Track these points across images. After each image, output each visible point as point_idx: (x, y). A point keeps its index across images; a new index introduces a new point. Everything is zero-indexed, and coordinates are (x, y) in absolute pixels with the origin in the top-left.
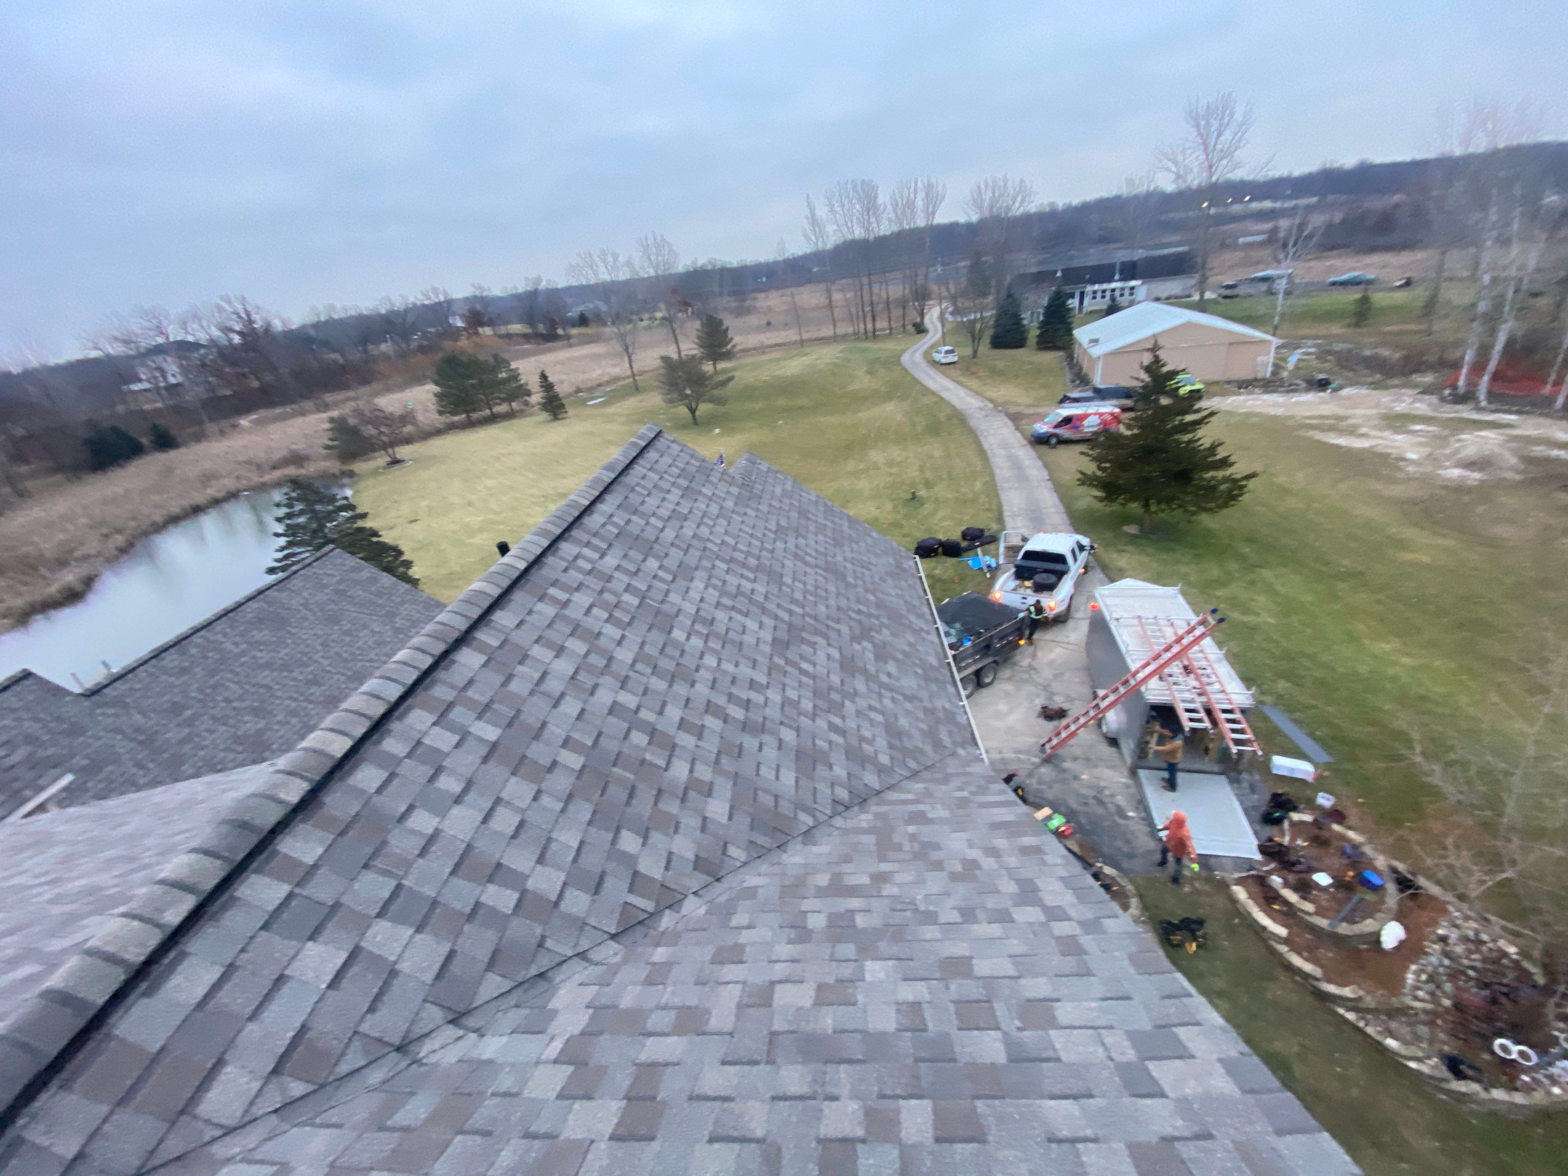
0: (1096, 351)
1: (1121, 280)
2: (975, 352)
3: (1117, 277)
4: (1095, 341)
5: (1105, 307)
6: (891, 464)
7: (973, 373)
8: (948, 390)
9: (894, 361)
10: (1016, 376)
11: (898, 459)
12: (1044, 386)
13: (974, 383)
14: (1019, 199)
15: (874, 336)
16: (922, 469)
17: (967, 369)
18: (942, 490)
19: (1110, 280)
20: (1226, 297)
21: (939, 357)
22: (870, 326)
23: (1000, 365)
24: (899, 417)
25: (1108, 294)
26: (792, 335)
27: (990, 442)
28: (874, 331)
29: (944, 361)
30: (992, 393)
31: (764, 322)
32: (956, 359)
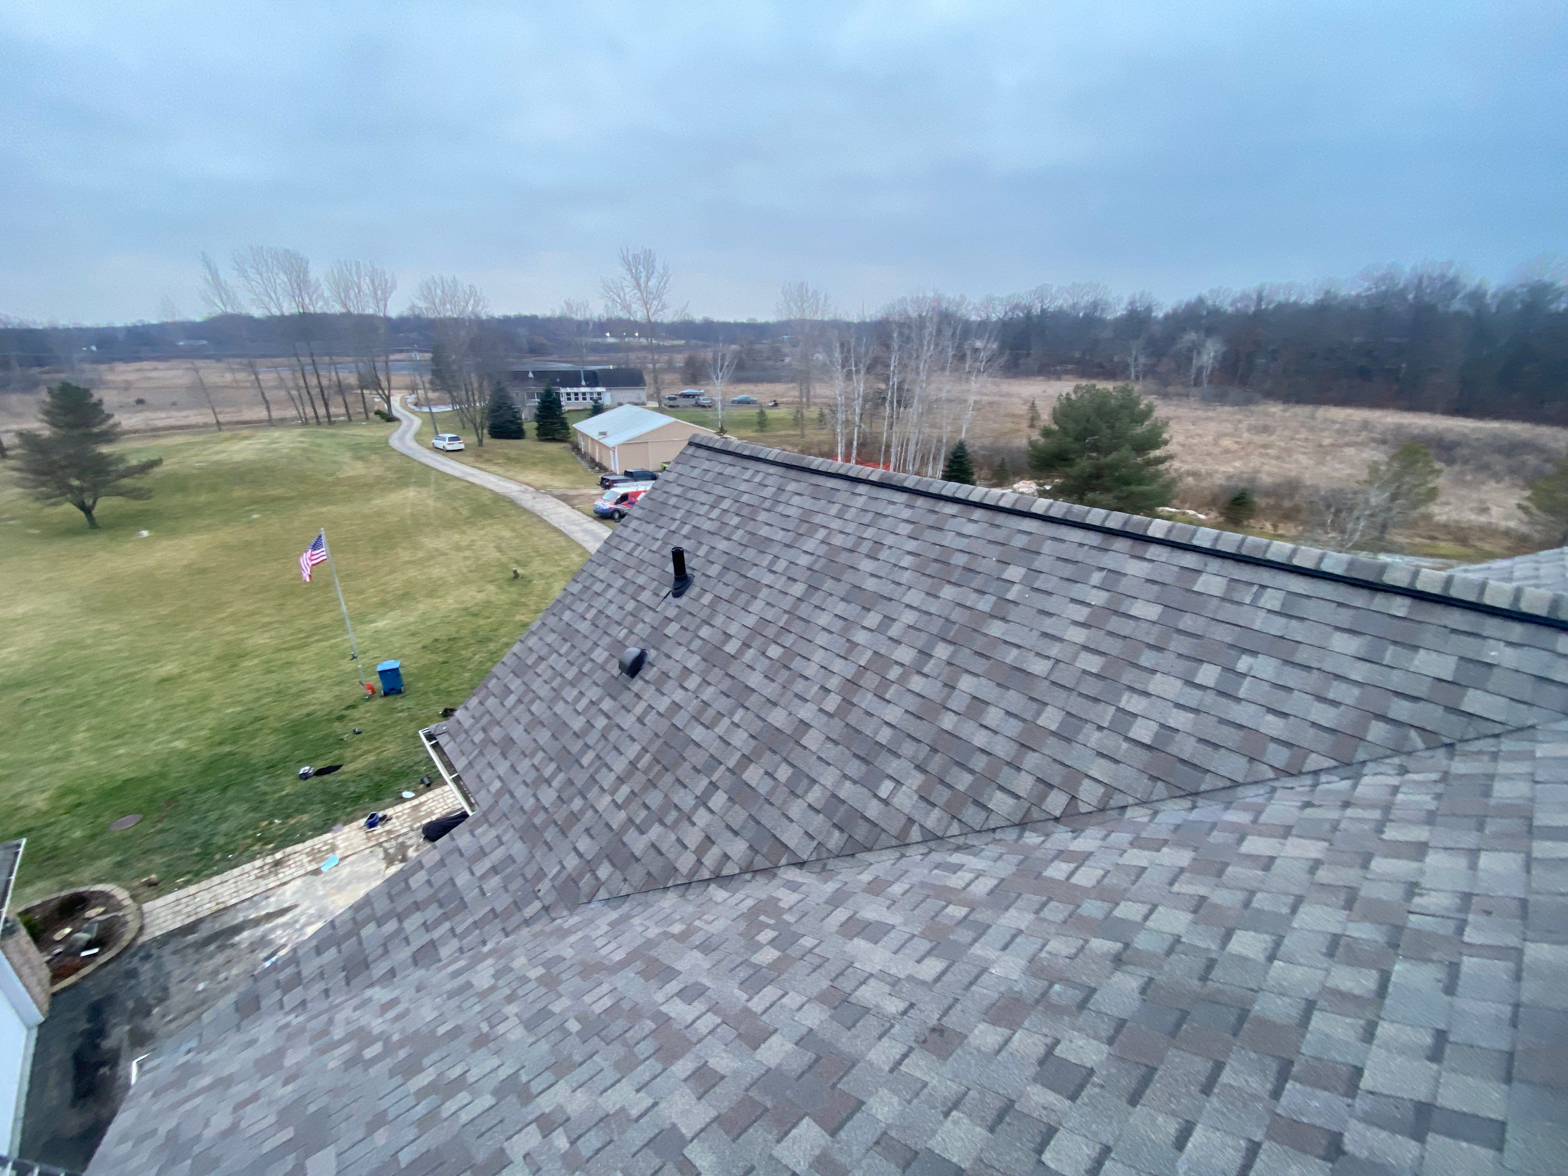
0: (609, 442)
1: (588, 386)
2: (480, 441)
3: (583, 383)
4: (604, 434)
5: (590, 407)
6: (458, 548)
7: (488, 461)
8: (473, 475)
9: (383, 448)
10: (534, 464)
11: (464, 544)
12: (567, 472)
13: (494, 468)
14: (472, 302)
15: (331, 421)
16: (499, 549)
17: (480, 456)
18: (537, 566)
19: (579, 385)
20: (671, 406)
21: (440, 444)
22: (322, 411)
23: (513, 453)
24: (430, 502)
25: (588, 396)
26: (194, 417)
27: (554, 520)
28: (329, 416)
29: (449, 448)
30: (521, 477)
31: (132, 400)
32: (462, 446)
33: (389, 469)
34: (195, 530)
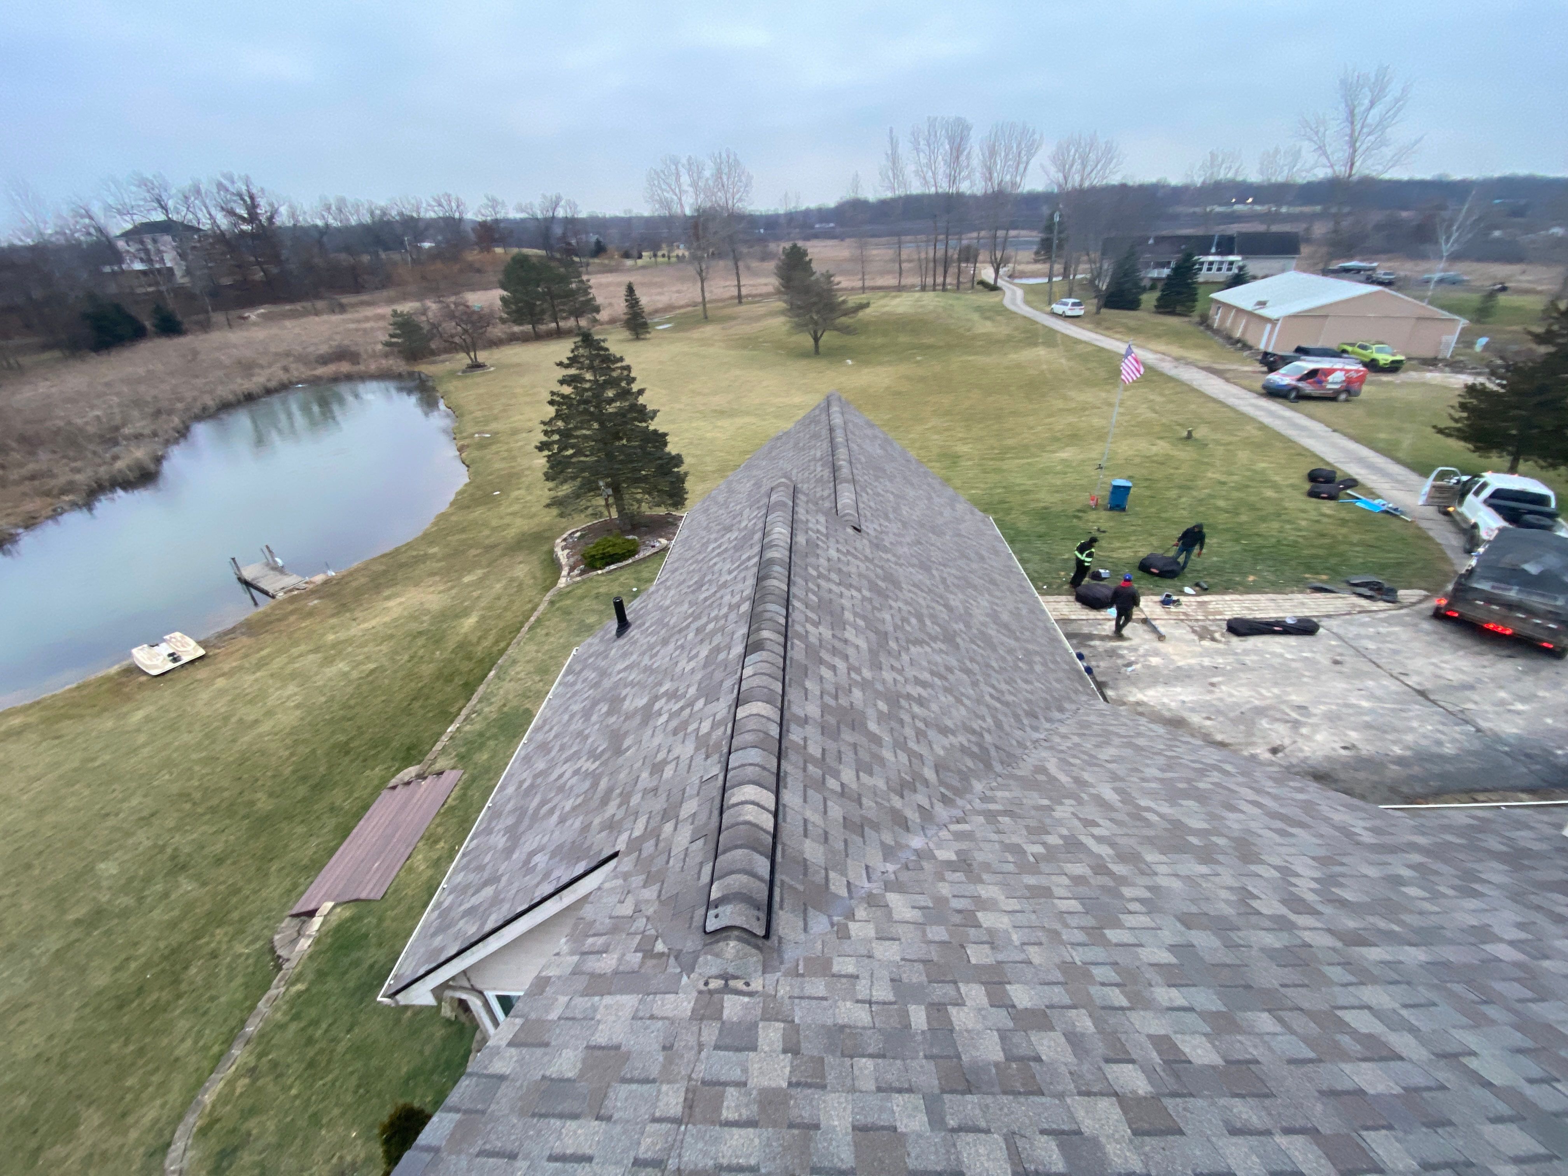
1: (1217, 253)
2: (1098, 310)
3: (1213, 250)
4: (1263, 302)
5: (1228, 278)
6: (1110, 404)
11: (1112, 401)
12: (1200, 346)
15: (943, 289)
16: (1153, 410)
17: (1101, 323)
19: (1207, 252)
21: (1058, 308)
22: (940, 279)
25: (1225, 265)
27: (1211, 392)
28: (944, 283)
29: (1069, 313)
32: (1082, 313)
33: (1016, 329)
34: (881, 364)
